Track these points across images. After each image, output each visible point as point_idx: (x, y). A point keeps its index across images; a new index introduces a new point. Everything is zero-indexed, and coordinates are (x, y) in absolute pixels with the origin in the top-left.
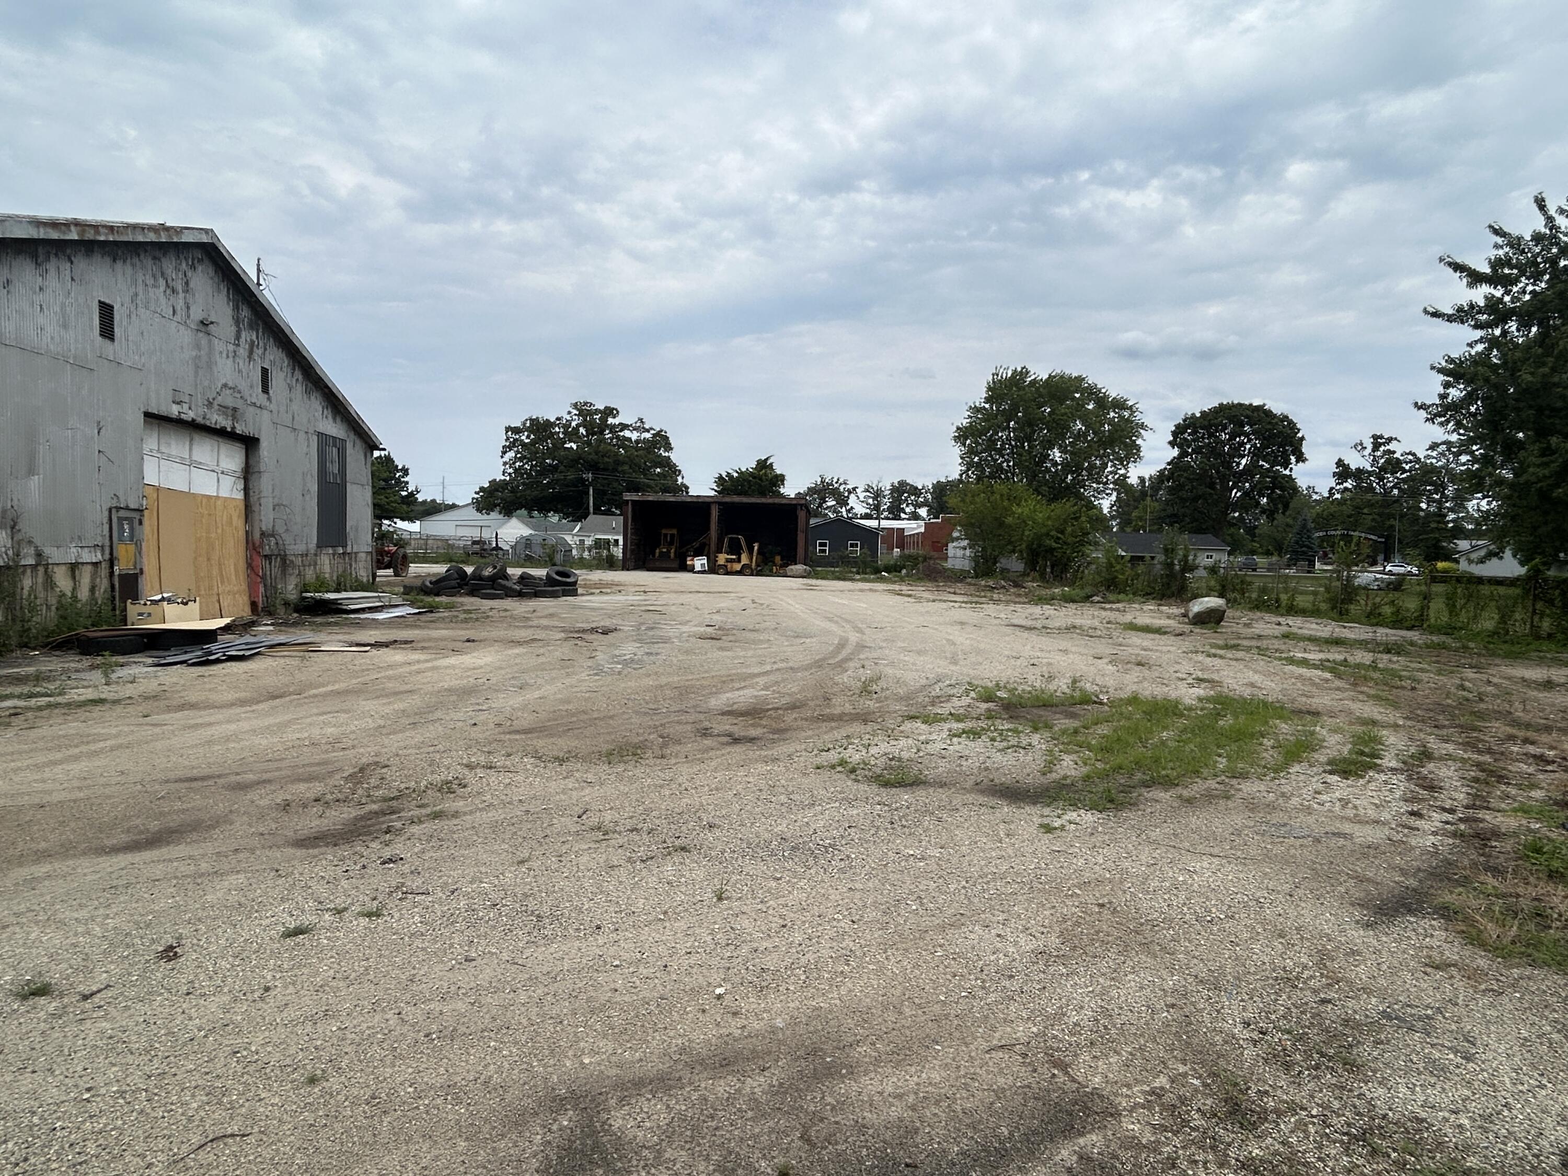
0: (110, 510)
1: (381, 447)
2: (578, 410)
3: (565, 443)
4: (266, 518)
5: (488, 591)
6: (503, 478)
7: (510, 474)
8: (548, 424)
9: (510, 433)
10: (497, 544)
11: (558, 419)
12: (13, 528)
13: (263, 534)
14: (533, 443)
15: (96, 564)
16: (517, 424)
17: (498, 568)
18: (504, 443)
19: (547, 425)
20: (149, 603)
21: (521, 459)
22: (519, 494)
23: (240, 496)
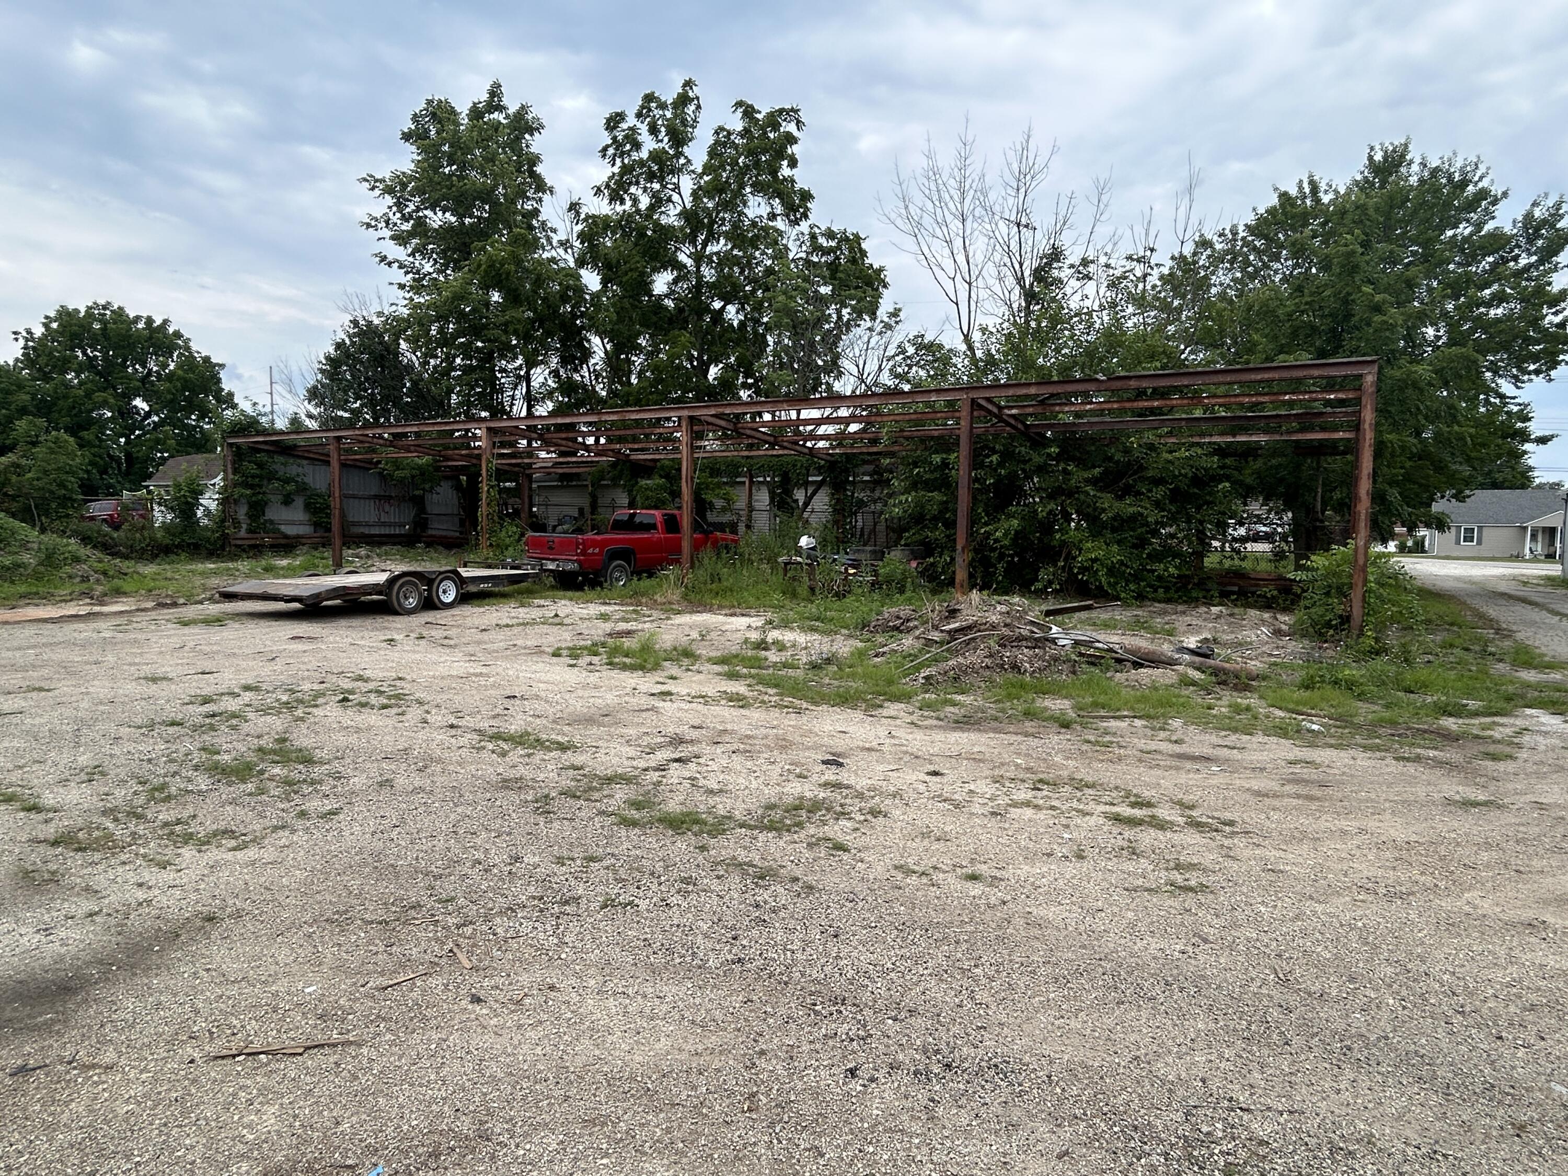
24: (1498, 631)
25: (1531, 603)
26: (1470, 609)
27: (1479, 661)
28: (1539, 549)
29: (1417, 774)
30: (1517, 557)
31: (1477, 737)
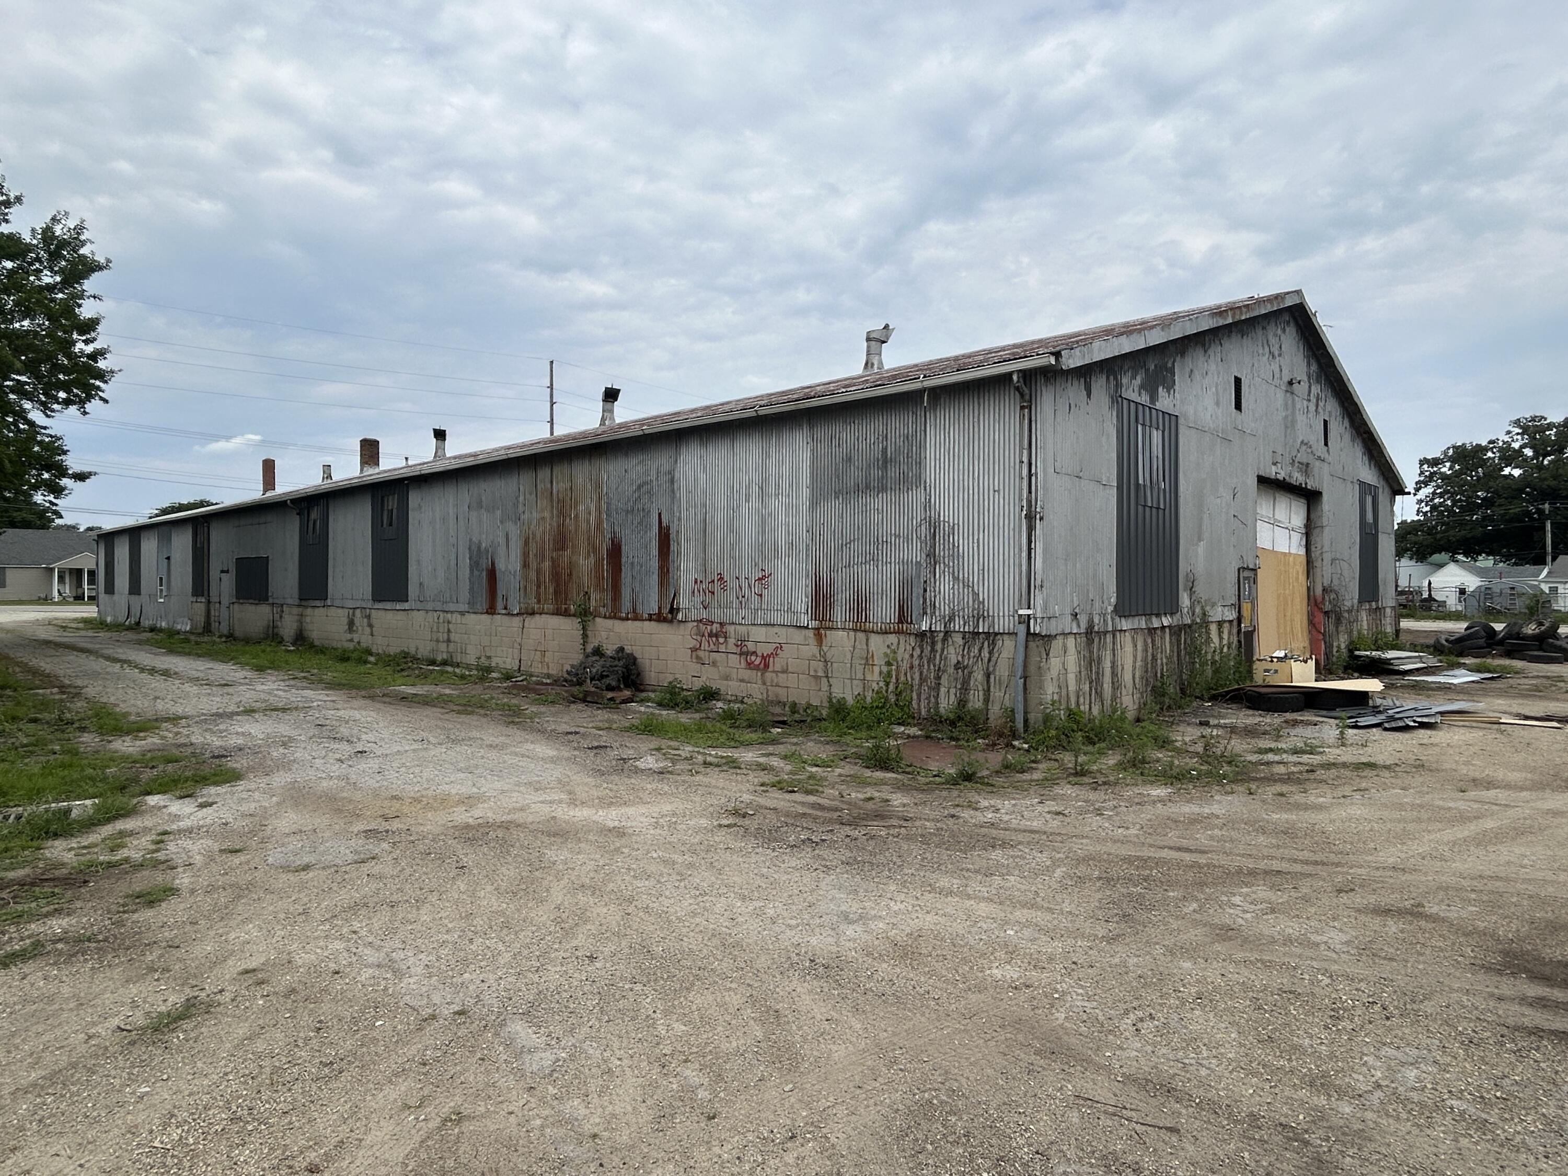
0: (1239, 570)
1: (1406, 490)
2: (1521, 427)
3: (1502, 469)
4: (1326, 574)
5: (1536, 653)
6: (1416, 518)
7: (1425, 514)
8: (1479, 450)
9: (1425, 467)
10: (1430, 595)
11: (1491, 442)
12: (1191, 590)
13: (1324, 590)
14: (1457, 474)
15: (1231, 622)
16: (1437, 454)
17: (1547, 624)
18: (1418, 479)
19: (1477, 451)
20: (1275, 660)
21: (1441, 495)
22: (1439, 536)
23: (1302, 552)
24: (62, 688)
25: (82, 650)
26: (18, 664)
27: (59, 735)
28: (67, 591)
29: (52, 988)
30: (46, 600)
31: (110, 865)
